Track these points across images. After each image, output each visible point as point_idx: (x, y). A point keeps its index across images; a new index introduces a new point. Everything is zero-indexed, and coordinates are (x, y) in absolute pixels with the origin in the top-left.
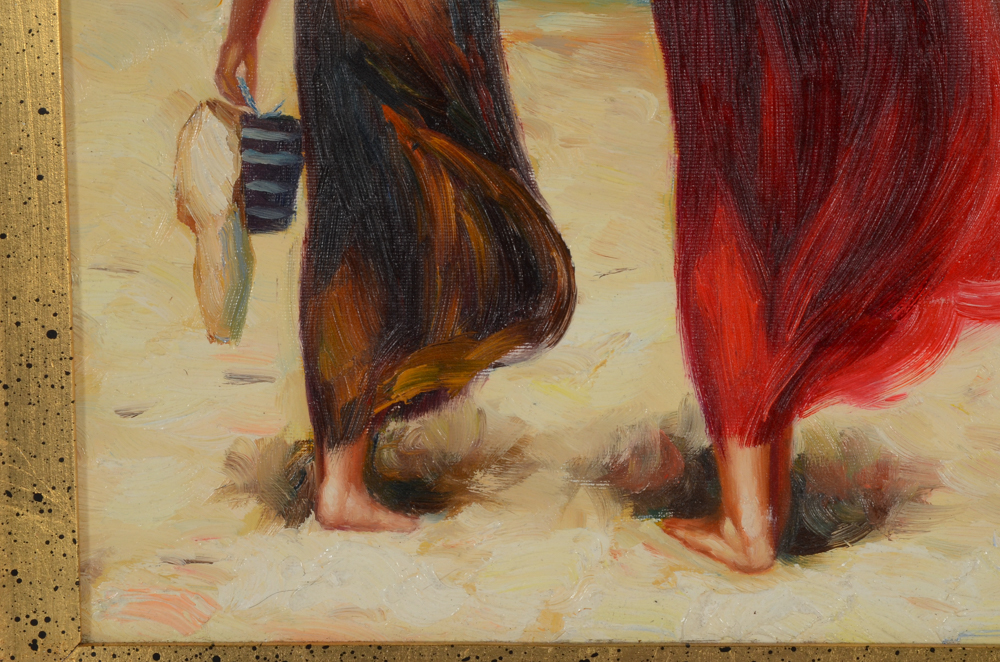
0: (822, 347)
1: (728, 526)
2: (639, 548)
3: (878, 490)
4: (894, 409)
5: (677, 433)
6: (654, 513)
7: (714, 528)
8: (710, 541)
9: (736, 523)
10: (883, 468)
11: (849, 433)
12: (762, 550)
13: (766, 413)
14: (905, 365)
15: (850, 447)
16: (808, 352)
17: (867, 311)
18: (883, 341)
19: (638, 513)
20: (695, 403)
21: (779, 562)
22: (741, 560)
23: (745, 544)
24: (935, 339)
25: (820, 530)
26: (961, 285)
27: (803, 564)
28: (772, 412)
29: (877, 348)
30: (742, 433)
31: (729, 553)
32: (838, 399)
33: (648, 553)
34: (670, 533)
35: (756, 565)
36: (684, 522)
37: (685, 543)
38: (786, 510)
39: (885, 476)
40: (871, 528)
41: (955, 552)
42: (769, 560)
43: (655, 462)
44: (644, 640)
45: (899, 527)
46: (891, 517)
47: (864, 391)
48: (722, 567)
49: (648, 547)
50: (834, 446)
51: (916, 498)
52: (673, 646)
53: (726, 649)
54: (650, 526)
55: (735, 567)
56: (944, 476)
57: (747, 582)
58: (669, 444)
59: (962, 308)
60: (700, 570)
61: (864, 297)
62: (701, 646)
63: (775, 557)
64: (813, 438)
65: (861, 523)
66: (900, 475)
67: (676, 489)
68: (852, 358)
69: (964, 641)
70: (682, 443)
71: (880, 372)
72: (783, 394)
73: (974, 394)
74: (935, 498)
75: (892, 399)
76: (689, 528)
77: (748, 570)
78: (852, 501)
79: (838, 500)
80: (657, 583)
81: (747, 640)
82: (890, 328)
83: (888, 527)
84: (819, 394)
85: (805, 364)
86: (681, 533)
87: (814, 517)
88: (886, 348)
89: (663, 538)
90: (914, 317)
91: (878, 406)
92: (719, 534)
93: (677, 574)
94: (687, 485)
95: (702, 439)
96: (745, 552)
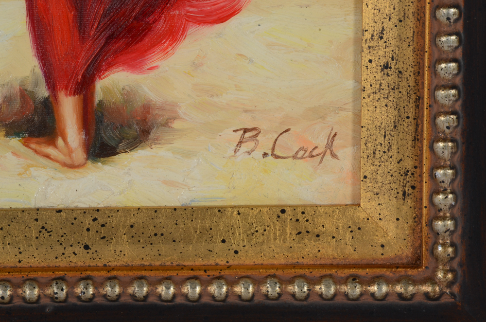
0: (110, 39)
1: (60, 141)
2: (9, 155)
3: (144, 120)
4: (152, 74)
5: (30, 88)
6: (17, 134)
7: (52, 142)
8: (50, 150)
9: (65, 140)
10: (147, 108)
11: (127, 88)
12: (79, 155)
13: (80, 77)
14: (157, 50)
15: (128, 96)
16: (103, 41)
17: (135, 19)
18: (145, 35)
19: (8, 134)
20: (39, 71)
21: (90, 162)
22: (68, 161)
23: (70, 152)
24: (174, 35)
25: (113, 144)
26: (187, 3)
27: (103, 163)
28: (84, 76)
29: (141, 40)
30: (66, 89)
31: (61, 157)
32: (120, 68)
33: (14, 158)
34: (27, 146)
35: (77, 163)
36: (35, 140)
37: (36, 151)
38: (93, 133)
39: (148, 112)
40: (141, 142)
41: (188, 154)
42: (84, 161)
43: (17, 105)
44: (13, 207)
45: (156, 141)
46: (152, 135)
47: (135, 64)
48: (57, 165)
49: (14, 154)
50: (119, 96)
51: (166, 124)
52: (30, 210)
53: (59, 211)
54: (15, 142)
55: (65, 165)
56: (181, 112)
57: (71, 173)
58: (25, 95)
59: (189, 17)
60: (44, 167)
61: (133, 10)
62: (45, 209)
63: (87, 159)
64: (106, 90)
65: (135, 139)
66: (157, 112)
67: (30, 121)
68: (128, 45)
69: (193, 204)
70: (32, 94)
71: (144, 53)
72: (89, 66)
73: (196, 65)
74: (176, 125)
75: (151, 69)
76: (38, 143)
77: (72, 166)
78: (130, 127)
79: (122, 126)
80: (20, 174)
81: (72, 206)
82: (148, 28)
83: (150, 141)
84: (110, 66)
85: (101, 49)
86: (33, 146)
87: (108, 135)
88: (146, 40)
89: (23, 149)
90: (162, 22)
91: (143, 72)
92: (55, 146)
93: (32, 169)
94: (36, 118)
95: (43, 92)
96: (70, 156)
